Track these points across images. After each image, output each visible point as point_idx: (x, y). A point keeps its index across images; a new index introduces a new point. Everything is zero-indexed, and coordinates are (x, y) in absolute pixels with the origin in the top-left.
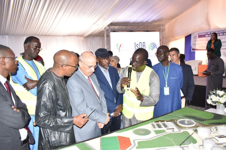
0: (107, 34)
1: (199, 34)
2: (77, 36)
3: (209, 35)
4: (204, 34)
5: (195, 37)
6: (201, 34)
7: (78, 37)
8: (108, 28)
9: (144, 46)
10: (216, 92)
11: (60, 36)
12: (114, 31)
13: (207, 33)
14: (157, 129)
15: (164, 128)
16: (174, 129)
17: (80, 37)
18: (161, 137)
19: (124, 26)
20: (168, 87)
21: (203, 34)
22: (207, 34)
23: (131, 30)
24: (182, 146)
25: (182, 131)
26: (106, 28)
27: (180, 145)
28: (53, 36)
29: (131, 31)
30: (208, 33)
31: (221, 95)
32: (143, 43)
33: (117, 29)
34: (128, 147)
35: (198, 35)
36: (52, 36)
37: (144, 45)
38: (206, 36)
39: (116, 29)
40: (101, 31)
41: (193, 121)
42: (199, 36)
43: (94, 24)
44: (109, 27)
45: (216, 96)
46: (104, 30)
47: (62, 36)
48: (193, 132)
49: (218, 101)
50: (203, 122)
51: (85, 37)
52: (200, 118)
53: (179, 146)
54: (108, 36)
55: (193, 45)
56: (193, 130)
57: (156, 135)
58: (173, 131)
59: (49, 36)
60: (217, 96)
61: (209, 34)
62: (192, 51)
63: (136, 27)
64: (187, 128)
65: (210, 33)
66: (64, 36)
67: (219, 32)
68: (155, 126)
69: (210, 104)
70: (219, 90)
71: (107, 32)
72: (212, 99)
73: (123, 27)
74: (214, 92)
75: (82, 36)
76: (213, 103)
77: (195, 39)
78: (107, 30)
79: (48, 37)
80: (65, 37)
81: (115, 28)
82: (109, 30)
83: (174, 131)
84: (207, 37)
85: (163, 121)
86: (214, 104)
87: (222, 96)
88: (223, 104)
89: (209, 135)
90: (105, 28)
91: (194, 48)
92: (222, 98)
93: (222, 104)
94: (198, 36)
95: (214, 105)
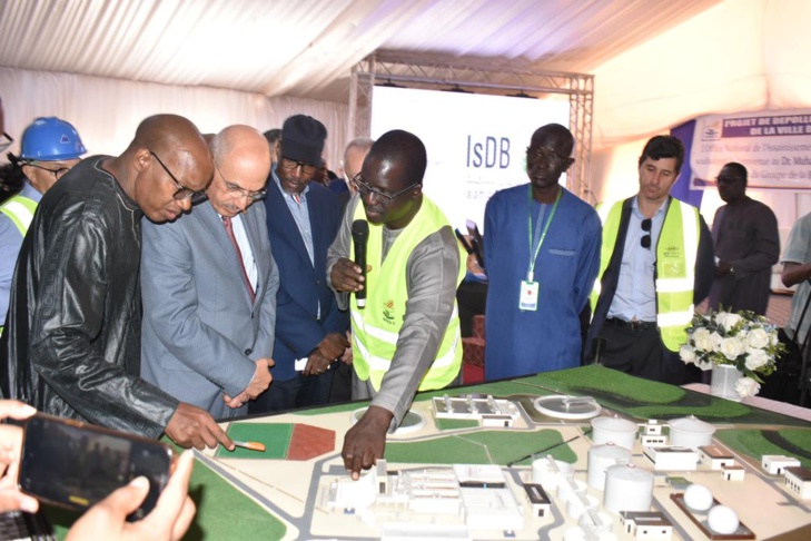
0: (359, 91)
1: (724, 121)
2: (242, 90)
3: (763, 131)
4: (747, 123)
5: (711, 133)
6: (733, 124)
7: (243, 96)
8: (366, 69)
9: (506, 152)
10: (713, 317)
11: (170, 84)
12: (389, 84)
13: (758, 119)
14: (451, 415)
15: (475, 415)
16: (510, 418)
17: (250, 96)
18: (452, 437)
19: (431, 65)
20: (535, 280)
21: (739, 124)
22: (757, 126)
23: (457, 85)
24: (514, 467)
25: (538, 428)
26: (359, 69)
27: (509, 465)
28: (145, 81)
29: (457, 89)
30: (761, 122)
31: (728, 329)
32: (503, 139)
33: (404, 76)
34: (320, 453)
35: (721, 125)
36: (140, 80)
37: (505, 148)
38: (753, 131)
39: (398, 76)
40: (338, 81)
41: (594, 403)
42: (724, 129)
43: (311, 45)
44: (371, 66)
45: (711, 333)
46: (349, 74)
47: (179, 85)
48: (580, 433)
49: (716, 350)
50: (630, 411)
51: (272, 99)
52: (627, 398)
53: (506, 467)
54: (364, 102)
55: (698, 162)
56: (583, 429)
57: (436, 431)
58: (506, 424)
59: (126, 78)
60: (715, 333)
61: (763, 126)
62: (692, 187)
63: (479, 75)
64: (563, 423)
65: (767, 122)
66: (186, 86)
67: (806, 121)
68: (445, 405)
69: (691, 365)
70: (726, 310)
71: (359, 83)
72: (697, 344)
73: (425, 68)
74: (708, 318)
75: (258, 91)
76: (700, 361)
77: (710, 143)
78: (360, 76)
79: (125, 85)
80: (191, 90)
81: (394, 72)
82: (367, 77)
83: (510, 425)
84: (757, 135)
85: (485, 397)
86: (703, 362)
87: (732, 333)
88: (733, 363)
89: (634, 445)
90: (354, 69)
91: (702, 177)
92: (732, 338)
93: (729, 362)
94: (719, 131)
95: (704, 367)
